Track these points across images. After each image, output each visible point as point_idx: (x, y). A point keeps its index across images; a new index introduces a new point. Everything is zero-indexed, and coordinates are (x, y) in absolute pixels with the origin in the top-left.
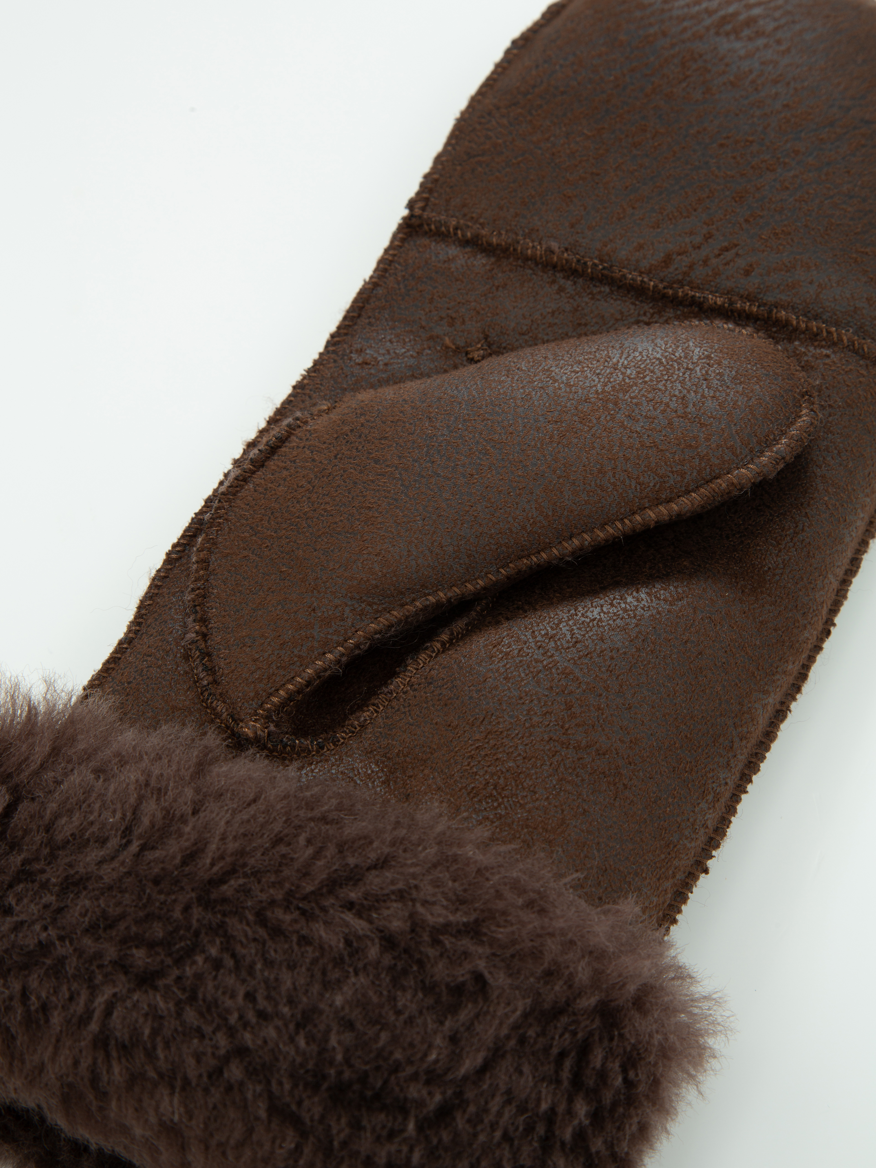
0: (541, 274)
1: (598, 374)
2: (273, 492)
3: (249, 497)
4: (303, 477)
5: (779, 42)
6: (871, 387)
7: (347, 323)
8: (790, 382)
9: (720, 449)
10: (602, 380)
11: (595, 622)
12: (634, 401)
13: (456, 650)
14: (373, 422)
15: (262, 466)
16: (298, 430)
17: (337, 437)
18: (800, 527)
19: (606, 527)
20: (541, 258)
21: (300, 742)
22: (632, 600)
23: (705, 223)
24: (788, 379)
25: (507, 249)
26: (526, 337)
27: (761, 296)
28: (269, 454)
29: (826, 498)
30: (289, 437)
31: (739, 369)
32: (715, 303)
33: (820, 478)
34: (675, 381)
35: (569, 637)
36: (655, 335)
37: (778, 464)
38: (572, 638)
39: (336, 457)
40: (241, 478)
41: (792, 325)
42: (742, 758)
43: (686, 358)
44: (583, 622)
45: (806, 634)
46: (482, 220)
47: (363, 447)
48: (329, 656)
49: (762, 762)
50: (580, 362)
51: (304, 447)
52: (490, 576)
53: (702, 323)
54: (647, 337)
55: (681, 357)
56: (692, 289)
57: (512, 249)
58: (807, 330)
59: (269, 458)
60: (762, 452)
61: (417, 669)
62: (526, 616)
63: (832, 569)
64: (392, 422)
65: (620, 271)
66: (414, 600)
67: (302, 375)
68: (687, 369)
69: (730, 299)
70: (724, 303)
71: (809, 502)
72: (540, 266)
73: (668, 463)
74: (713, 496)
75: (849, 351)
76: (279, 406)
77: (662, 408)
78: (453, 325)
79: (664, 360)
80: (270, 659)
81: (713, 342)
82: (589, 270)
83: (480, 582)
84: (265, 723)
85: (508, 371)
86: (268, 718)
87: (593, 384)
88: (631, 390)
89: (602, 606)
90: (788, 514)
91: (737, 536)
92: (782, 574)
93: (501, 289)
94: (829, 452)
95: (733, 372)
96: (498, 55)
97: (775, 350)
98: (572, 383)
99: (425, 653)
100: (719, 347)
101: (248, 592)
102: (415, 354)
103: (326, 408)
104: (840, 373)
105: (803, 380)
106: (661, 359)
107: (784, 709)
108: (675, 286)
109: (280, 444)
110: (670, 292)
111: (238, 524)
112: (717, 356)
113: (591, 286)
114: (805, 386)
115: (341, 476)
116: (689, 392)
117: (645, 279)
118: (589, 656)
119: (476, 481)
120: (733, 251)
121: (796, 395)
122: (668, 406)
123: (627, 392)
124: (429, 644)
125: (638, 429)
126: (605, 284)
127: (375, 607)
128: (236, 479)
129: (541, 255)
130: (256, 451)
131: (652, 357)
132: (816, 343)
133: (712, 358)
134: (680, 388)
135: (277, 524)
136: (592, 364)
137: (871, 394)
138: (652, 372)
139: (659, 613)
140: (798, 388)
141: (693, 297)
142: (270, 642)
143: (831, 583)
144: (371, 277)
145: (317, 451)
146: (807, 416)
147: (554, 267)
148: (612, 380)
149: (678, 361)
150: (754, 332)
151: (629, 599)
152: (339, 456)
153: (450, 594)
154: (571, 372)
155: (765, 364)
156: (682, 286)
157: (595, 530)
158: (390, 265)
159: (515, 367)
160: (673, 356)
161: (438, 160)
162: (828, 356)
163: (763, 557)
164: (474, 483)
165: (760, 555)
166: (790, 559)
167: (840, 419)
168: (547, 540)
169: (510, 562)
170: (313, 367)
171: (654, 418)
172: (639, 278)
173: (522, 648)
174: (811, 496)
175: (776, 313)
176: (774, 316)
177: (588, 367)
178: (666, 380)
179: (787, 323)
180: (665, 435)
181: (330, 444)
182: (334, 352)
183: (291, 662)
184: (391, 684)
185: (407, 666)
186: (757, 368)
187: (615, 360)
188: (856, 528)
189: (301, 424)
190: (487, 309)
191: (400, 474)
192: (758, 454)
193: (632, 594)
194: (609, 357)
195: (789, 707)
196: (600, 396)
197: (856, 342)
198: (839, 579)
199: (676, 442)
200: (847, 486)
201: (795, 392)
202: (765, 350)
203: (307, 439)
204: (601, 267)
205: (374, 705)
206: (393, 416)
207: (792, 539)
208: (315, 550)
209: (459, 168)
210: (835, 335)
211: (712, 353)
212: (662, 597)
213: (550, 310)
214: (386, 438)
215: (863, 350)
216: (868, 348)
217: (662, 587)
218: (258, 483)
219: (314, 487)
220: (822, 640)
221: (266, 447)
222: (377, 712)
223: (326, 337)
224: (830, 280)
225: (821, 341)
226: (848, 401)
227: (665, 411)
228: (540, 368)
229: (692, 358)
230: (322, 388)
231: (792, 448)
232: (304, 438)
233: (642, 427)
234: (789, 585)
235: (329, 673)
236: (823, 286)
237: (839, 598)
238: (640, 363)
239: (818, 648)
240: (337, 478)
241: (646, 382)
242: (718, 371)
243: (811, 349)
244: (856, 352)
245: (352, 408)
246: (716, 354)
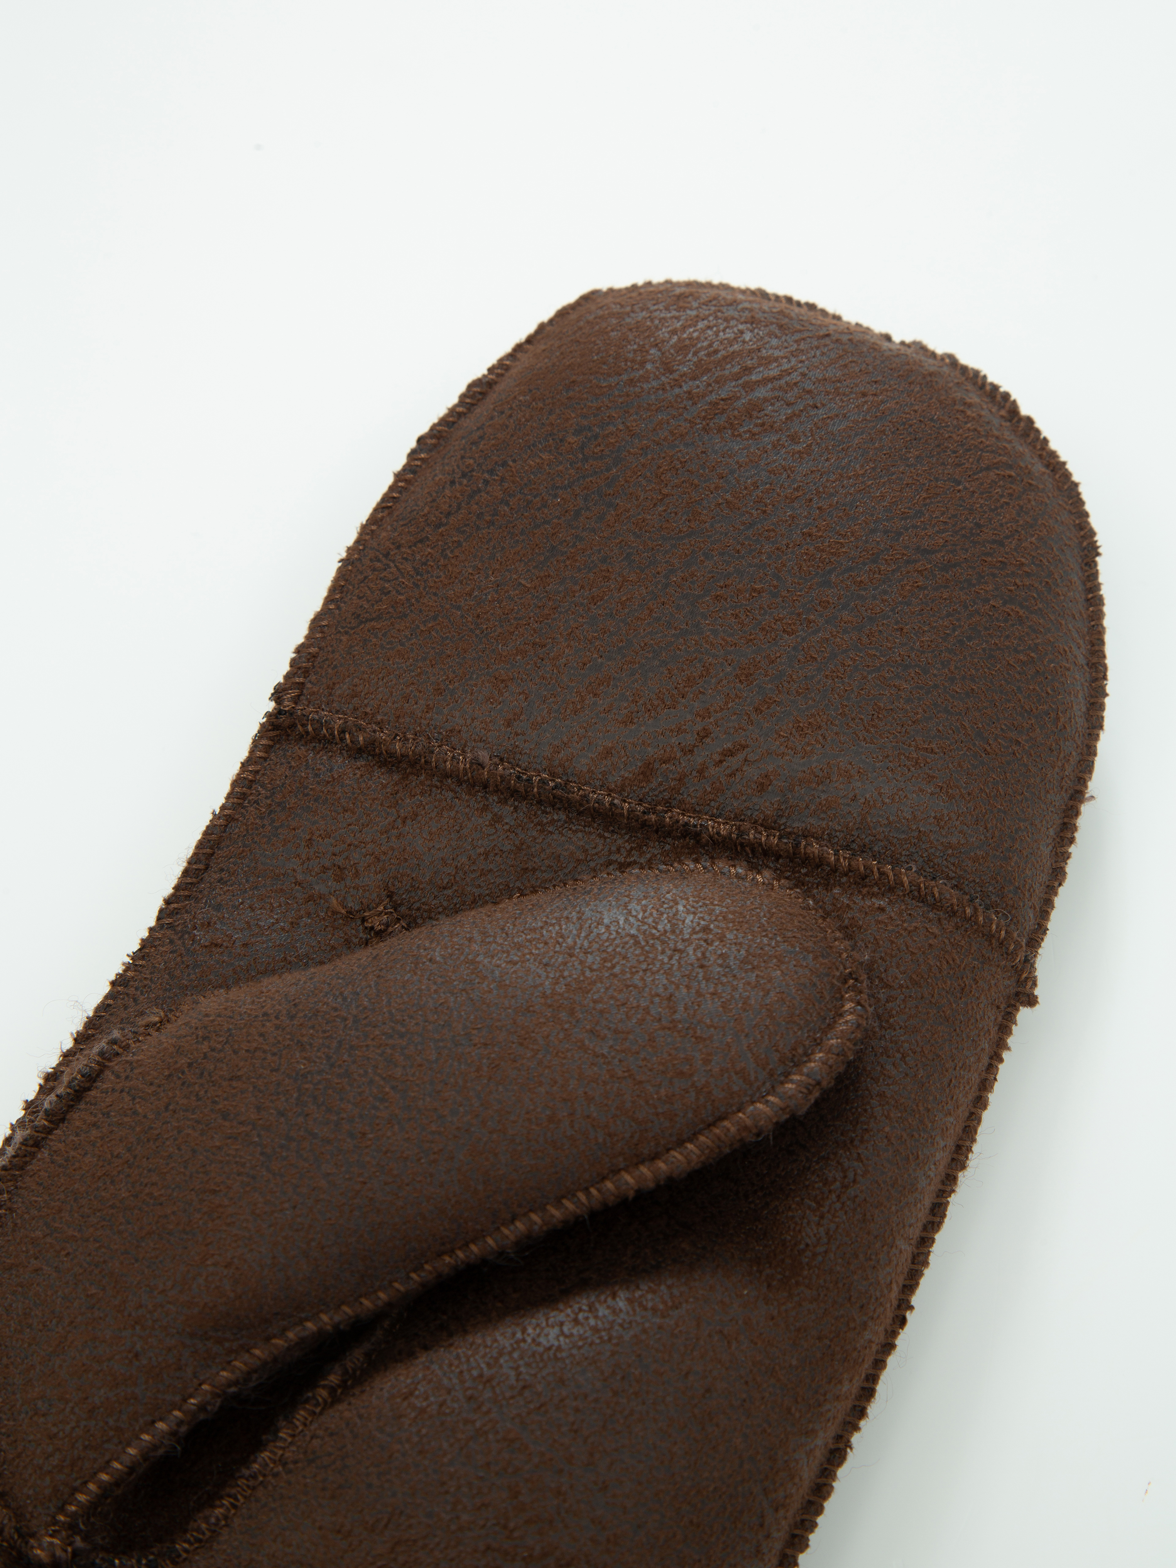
0: (467, 797)
1: (546, 965)
2: (77, 1165)
3: (42, 1173)
4: (121, 1140)
5: (794, 439)
6: (947, 952)
7: (189, 880)
8: (826, 961)
9: (726, 1075)
10: (552, 975)
11: (551, 1352)
12: (600, 1006)
13: (350, 1404)
14: (221, 1051)
15: (63, 1120)
16: (117, 1060)
17: (170, 1075)
18: (851, 1175)
19: (564, 1201)
20: (466, 774)
21: (121, 1563)
22: (607, 1312)
23: (698, 715)
24: (823, 956)
25: (417, 762)
26: (449, 892)
27: (783, 820)
28: (72, 1100)
29: (887, 1129)
30: (101, 1072)
31: (750, 946)
32: (718, 833)
33: (878, 1098)
34: (658, 971)
35: (512, 1381)
36: (628, 896)
37: (810, 1092)
38: (517, 1380)
39: (167, 1108)
40: (31, 1142)
41: (828, 864)
42: (779, 1536)
43: (673, 932)
44: (533, 1355)
45: (867, 1335)
46: (379, 718)
47: (206, 1092)
48: (161, 1425)
49: (812, 1531)
50: (519, 946)
51: (122, 1091)
52: (396, 1285)
53: (699, 866)
54: (617, 900)
55: (665, 932)
56: (684, 812)
57: (423, 760)
58: (850, 871)
59: (72, 1106)
60: (787, 1074)
61: (293, 1436)
62: (451, 1345)
63: (902, 1232)
64: (247, 1051)
65: (579, 789)
66: (285, 1330)
67: (124, 964)
68: (675, 950)
69: (738, 828)
70: (731, 833)
71: (862, 1137)
72: (464, 786)
73: (651, 1102)
74: (719, 1147)
75: (913, 899)
76: (91, 1014)
77: (639, 1016)
78: (343, 879)
79: (641, 937)
80: (74, 1435)
81: (712, 903)
82: (536, 790)
83: (382, 1295)
84: (68, 1537)
85: (417, 964)
86: (72, 1527)
87: (538, 981)
88: (595, 989)
89: (562, 1324)
90: (832, 1156)
91: (760, 1194)
92: (826, 1252)
93: (409, 822)
94: (889, 1057)
95: (743, 952)
96: (399, 462)
97: (804, 908)
98: (507, 982)
99: (305, 1409)
100: (721, 913)
101: (41, 1326)
102: (287, 926)
103: (157, 1019)
104: (901, 935)
105: (845, 955)
106: (637, 937)
107: (841, 1446)
108: (660, 808)
109: (87, 1085)
110: (653, 817)
111: (26, 1216)
112: (718, 927)
113: (539, 812)
114: (848, 964)
115: (175, 1140)
116: (678, 987)
117: (616, 801)
118: (543, 1409)
119: (369, 1143)
120: (741, 756)
121: (835, 981)
122: (648, 1013)
123: (588, 992)
124: (310, 1394)
125: (605, 1051)
126: (560, 809)
127: (227, 1345)
128: (24, 1143)
129: (465, 769)
130: (52, 1097)
131: (623, 933)
132: (865, 891)
133: (711, 930)
134: (665, 982)
135: (83, 1217)
136: (537, 948)
137: (948, 962)
138: (625, 958)
139: (645, 1331)
140: (837, 969)
141: (686, 824)
142: (73, 1408)
143: (901, 1252)
144: (223, 808)
145: (140, 1097)
146: (851, 1013)
147: (485, 786)
148: (566, 973)
149: (662, 939)
150: (774, 879)
151: (602, 1311)
152: (171, 1107)
153: (337, 1318)
154: (507, 963)
155: (789, 934)
156: (670, 808)
157: (549, 1207)
158: (250, 788)
159: (426, 956)
160: (654, 931)
161: (316, 624)
162: (882, 909)
163: (798, 1228)
164: (367, 1147)
165: (792, 1226)
166: (837, 1227)
167: (902, 1006)
168: (478, 1227)
169: (426, 1262)
170: (140, 950)
171: (628, 1033)
172: (607, 799)
173: (444, 1402)
174: (865, 1127)
175: (805, 848)
176: (803, 851)
177: (531, 953)
178: (645, 971)
179: (820, 863)
180: (644, 1059)
181: (159, 1086)
182: (171, 926)
183: (105, 1438)
184: (255, 1461)
185: (277, 1431)
186: (777, 942)
187: (570, 941)
188: (935, 1164)
189: (120, 1051)
190: (390, 853)
191: (259, 1136)
192: (782, 1078)
193: (605, 1301)
194: (562, 936)
195: (849, 1441)
196: (549, 1001)
197: (922, 885)
198: (912, 1242)
199: (661, 1068)
200: (917, 1106)
201: (834, 977)
202: (789, 909)
203: (127, 1077)
204: (551, 784)
205: (229, 1496)
206: (249, 1042)
207: (839, 1197)
208: (137, 1260)
209: (344, 638)
210: (891, 874)
211: (711, 921)
212: (650, 1305)
213: (482, 850)
214: (238, 1078)
215: (934, 896)
216: (940, 893)
217: (650, 1287)
218: (54, 1148)
219: (135, 1157)
220: (894, 1334)
221: (68, 1090)
222: (234, 1506)
223: (159, 903)
224: (880, 794)
225: (871, 886)
226: (914, 976)
227: (644, 1020)
228: (462, 958)
229: (681, 932)
230: (153, 986)
231: (831, 1067)
232: (123, 1075)
233: (611, 1047)
234: (838, 1268)
235: (161, 1452)
236: (872, 803)
237: (916, 1267)
238: (607, 944)
239: (889, 1347)
240: (168, 1143)
241: (615, 975)
242: (719, 952)
243: (858, 899)
244: (922, 900)
245: (191, 1027)
246: (716, 923)
